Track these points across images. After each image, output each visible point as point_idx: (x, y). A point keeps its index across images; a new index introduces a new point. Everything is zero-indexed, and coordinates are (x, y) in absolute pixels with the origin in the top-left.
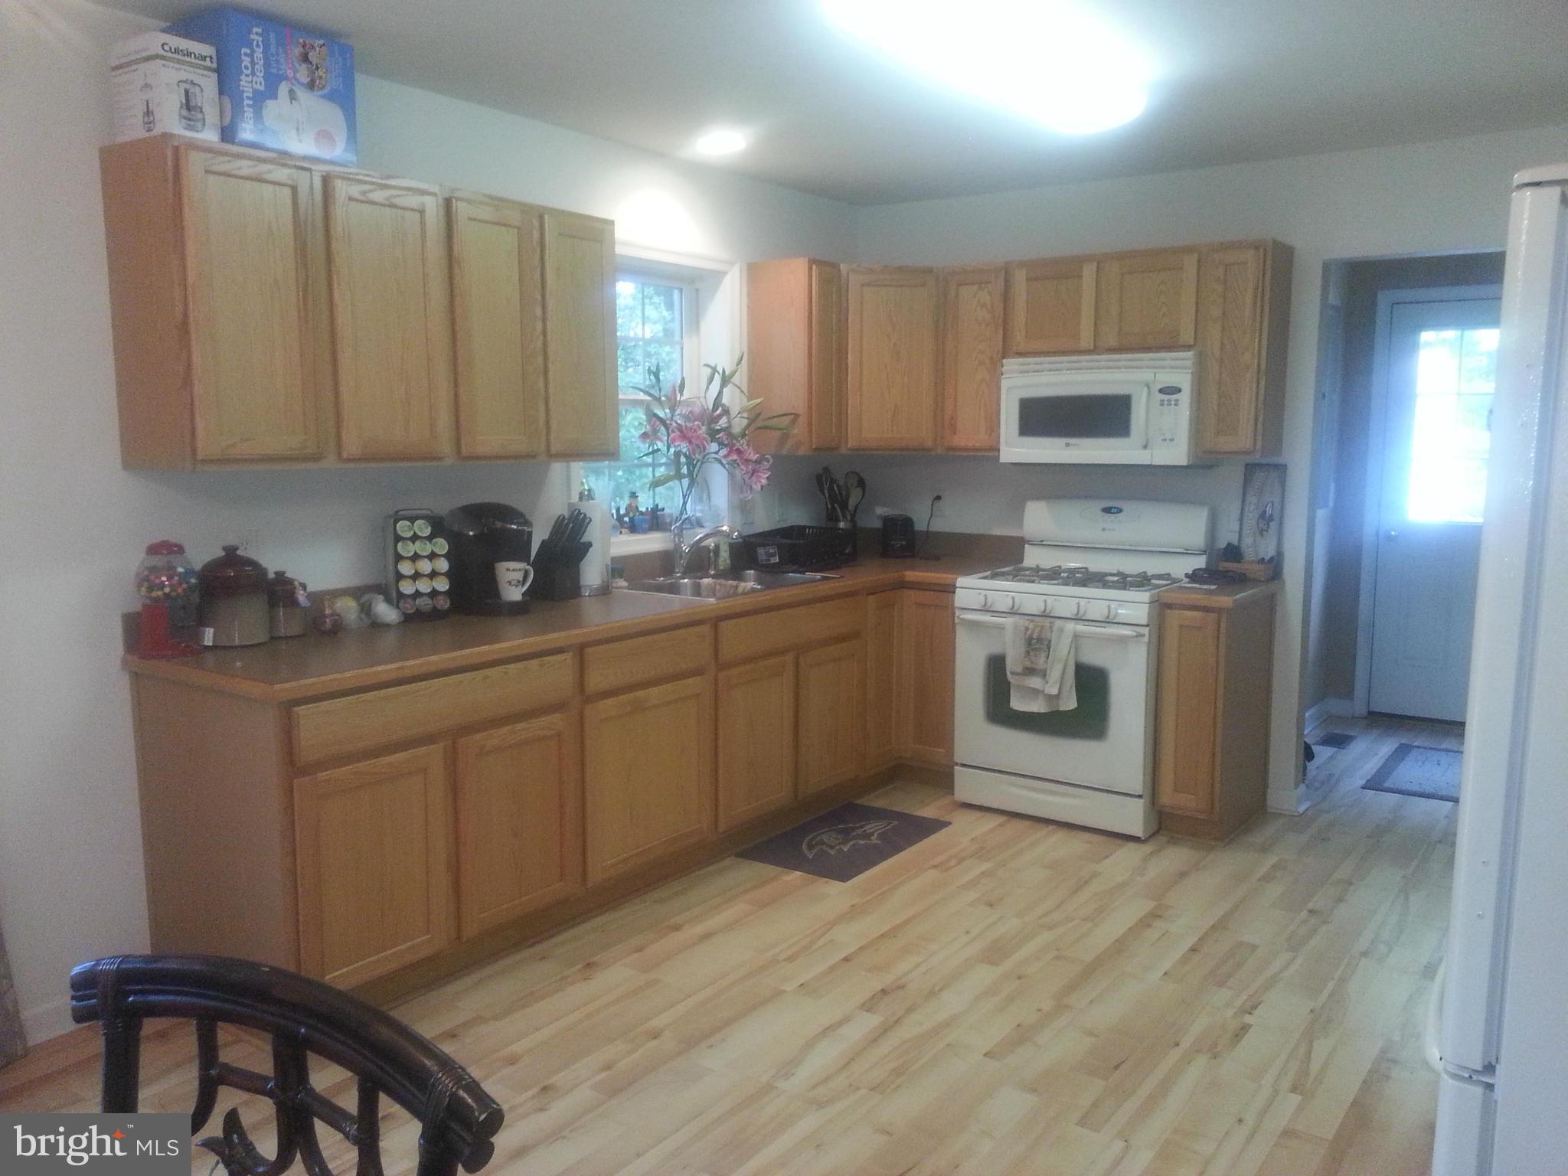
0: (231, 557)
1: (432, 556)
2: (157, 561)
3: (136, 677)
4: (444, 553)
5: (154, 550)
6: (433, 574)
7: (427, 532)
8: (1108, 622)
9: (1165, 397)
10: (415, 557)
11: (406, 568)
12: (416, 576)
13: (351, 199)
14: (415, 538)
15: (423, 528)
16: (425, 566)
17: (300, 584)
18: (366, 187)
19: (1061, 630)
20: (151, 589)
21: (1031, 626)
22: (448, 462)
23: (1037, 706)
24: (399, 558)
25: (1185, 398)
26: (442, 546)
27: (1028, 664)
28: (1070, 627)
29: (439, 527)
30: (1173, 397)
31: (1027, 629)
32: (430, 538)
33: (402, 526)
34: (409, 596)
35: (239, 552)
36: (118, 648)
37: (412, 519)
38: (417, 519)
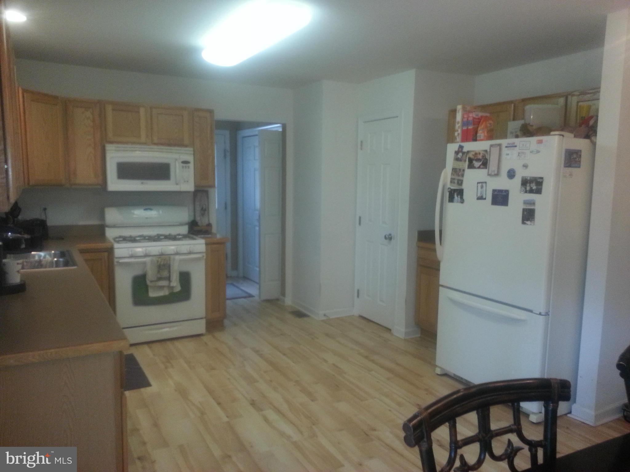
8: (190, 253)
9: (184, 165)
19: (174, 259)
21: (160, 260)
23: (161, 293)
25: (192, 165)
27: (159, 276)
28: (177, 257)
30: (187, 165)
31: (158, 261)
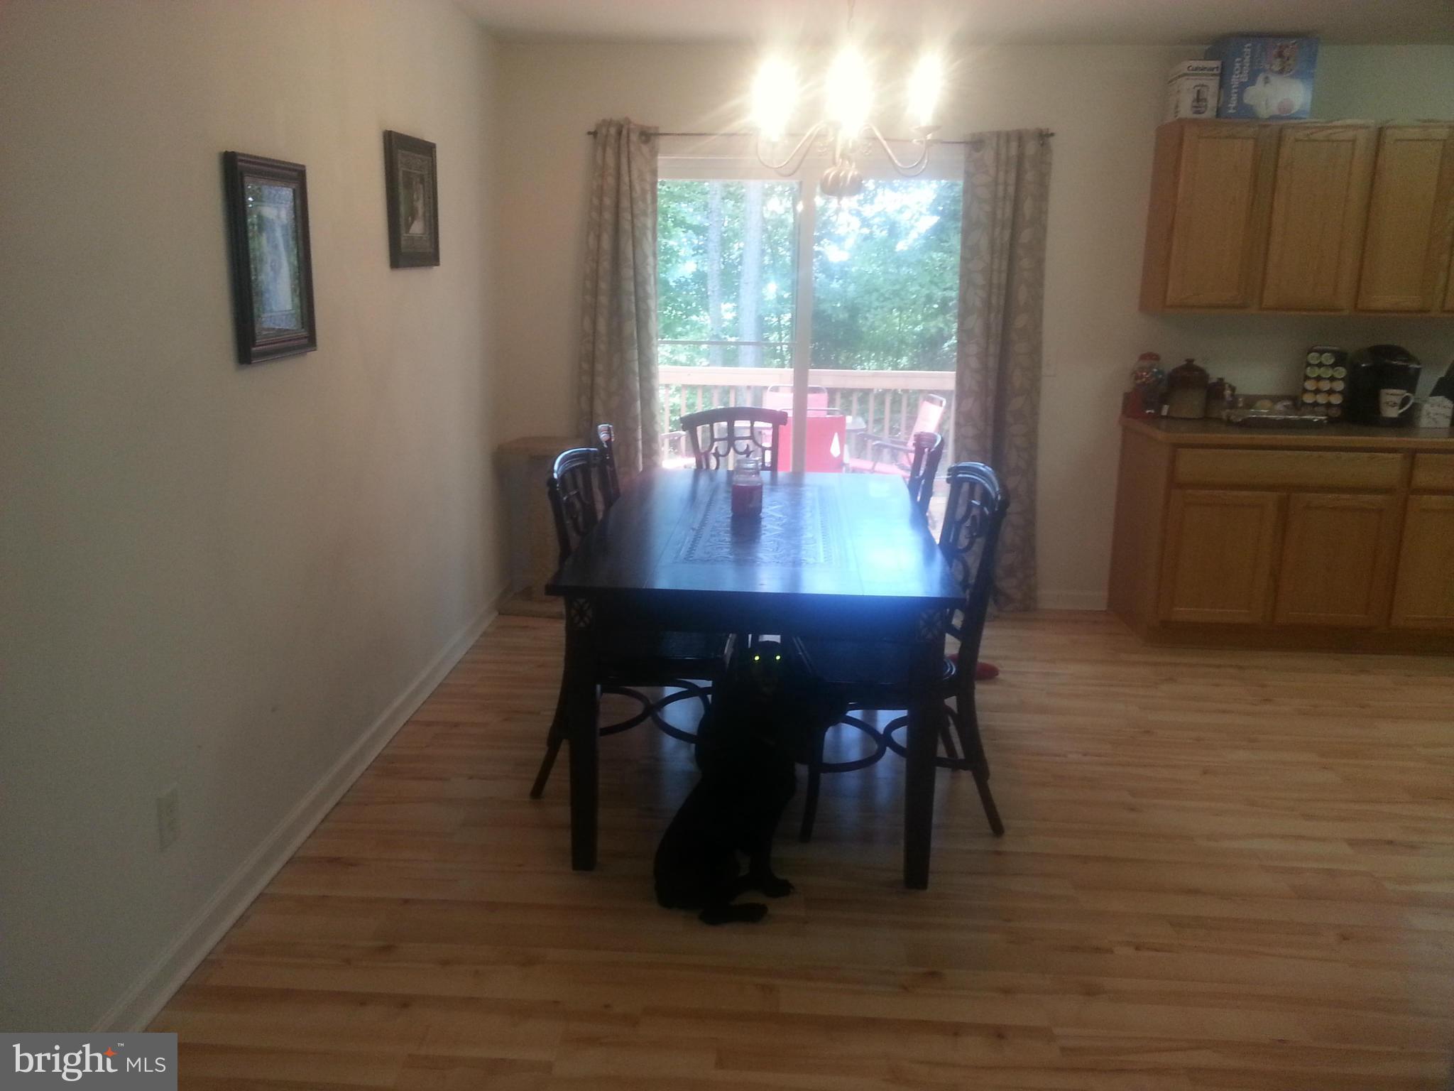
0: (1189, 366)
1: (1332, 379)
2: (1146, 363)
3: (1126, 430)
4: (1342, 377)
5: (1143, 357)
6: (1331, 392)
7: (1332, 361)
10: (1319, 379)
11: (1310, 385)
12: (1317, 391)
13: (1297, 140)
14: (1320, 365)
15: (1328, 359)
16: (1325, 386)
17: (1230, 386)
18: (1308, 132)
20: (1137, 378)
22: (1346, 313)
24: (1307, 378)
26: (1341, 372)
29: (1340, 359)
32: (1333, 366)
33: (1313, 358)
34: (1309, 404)
35: (1194, 363)
36: (1119, 411)
37: (1321, 352)
38: (1325, 352)
